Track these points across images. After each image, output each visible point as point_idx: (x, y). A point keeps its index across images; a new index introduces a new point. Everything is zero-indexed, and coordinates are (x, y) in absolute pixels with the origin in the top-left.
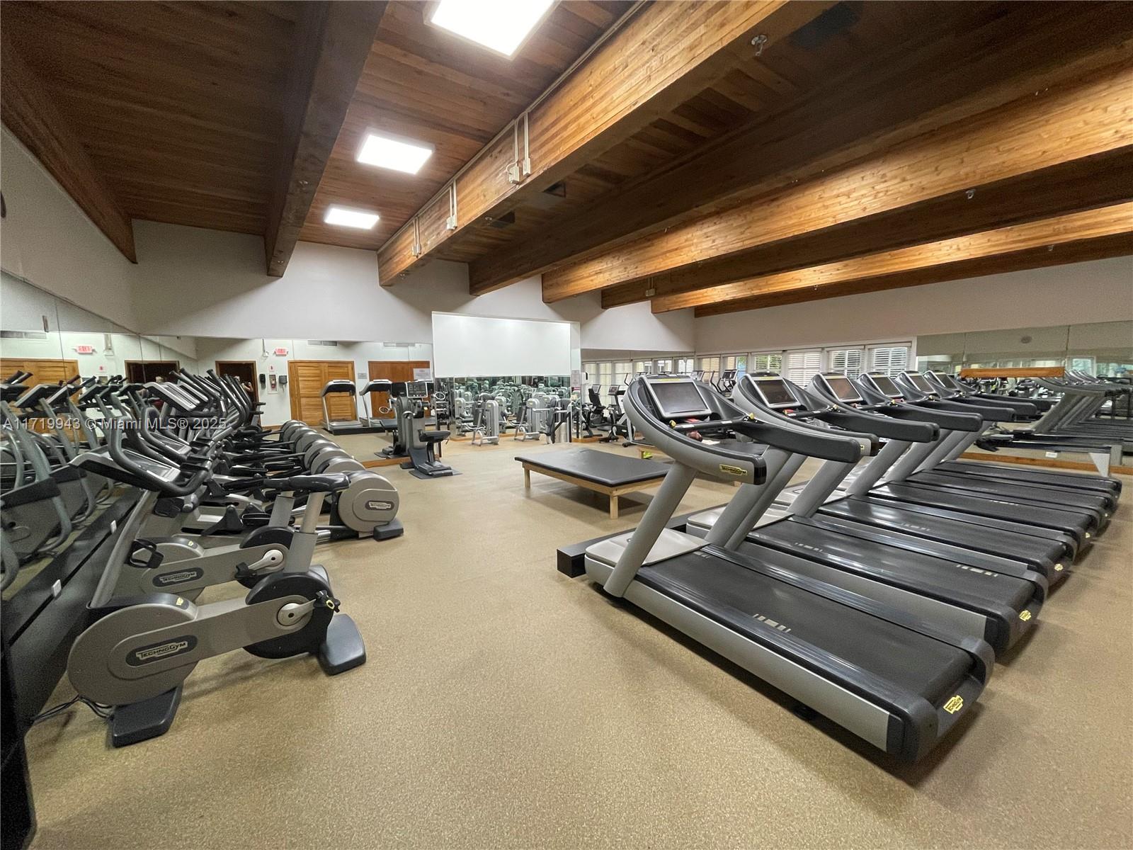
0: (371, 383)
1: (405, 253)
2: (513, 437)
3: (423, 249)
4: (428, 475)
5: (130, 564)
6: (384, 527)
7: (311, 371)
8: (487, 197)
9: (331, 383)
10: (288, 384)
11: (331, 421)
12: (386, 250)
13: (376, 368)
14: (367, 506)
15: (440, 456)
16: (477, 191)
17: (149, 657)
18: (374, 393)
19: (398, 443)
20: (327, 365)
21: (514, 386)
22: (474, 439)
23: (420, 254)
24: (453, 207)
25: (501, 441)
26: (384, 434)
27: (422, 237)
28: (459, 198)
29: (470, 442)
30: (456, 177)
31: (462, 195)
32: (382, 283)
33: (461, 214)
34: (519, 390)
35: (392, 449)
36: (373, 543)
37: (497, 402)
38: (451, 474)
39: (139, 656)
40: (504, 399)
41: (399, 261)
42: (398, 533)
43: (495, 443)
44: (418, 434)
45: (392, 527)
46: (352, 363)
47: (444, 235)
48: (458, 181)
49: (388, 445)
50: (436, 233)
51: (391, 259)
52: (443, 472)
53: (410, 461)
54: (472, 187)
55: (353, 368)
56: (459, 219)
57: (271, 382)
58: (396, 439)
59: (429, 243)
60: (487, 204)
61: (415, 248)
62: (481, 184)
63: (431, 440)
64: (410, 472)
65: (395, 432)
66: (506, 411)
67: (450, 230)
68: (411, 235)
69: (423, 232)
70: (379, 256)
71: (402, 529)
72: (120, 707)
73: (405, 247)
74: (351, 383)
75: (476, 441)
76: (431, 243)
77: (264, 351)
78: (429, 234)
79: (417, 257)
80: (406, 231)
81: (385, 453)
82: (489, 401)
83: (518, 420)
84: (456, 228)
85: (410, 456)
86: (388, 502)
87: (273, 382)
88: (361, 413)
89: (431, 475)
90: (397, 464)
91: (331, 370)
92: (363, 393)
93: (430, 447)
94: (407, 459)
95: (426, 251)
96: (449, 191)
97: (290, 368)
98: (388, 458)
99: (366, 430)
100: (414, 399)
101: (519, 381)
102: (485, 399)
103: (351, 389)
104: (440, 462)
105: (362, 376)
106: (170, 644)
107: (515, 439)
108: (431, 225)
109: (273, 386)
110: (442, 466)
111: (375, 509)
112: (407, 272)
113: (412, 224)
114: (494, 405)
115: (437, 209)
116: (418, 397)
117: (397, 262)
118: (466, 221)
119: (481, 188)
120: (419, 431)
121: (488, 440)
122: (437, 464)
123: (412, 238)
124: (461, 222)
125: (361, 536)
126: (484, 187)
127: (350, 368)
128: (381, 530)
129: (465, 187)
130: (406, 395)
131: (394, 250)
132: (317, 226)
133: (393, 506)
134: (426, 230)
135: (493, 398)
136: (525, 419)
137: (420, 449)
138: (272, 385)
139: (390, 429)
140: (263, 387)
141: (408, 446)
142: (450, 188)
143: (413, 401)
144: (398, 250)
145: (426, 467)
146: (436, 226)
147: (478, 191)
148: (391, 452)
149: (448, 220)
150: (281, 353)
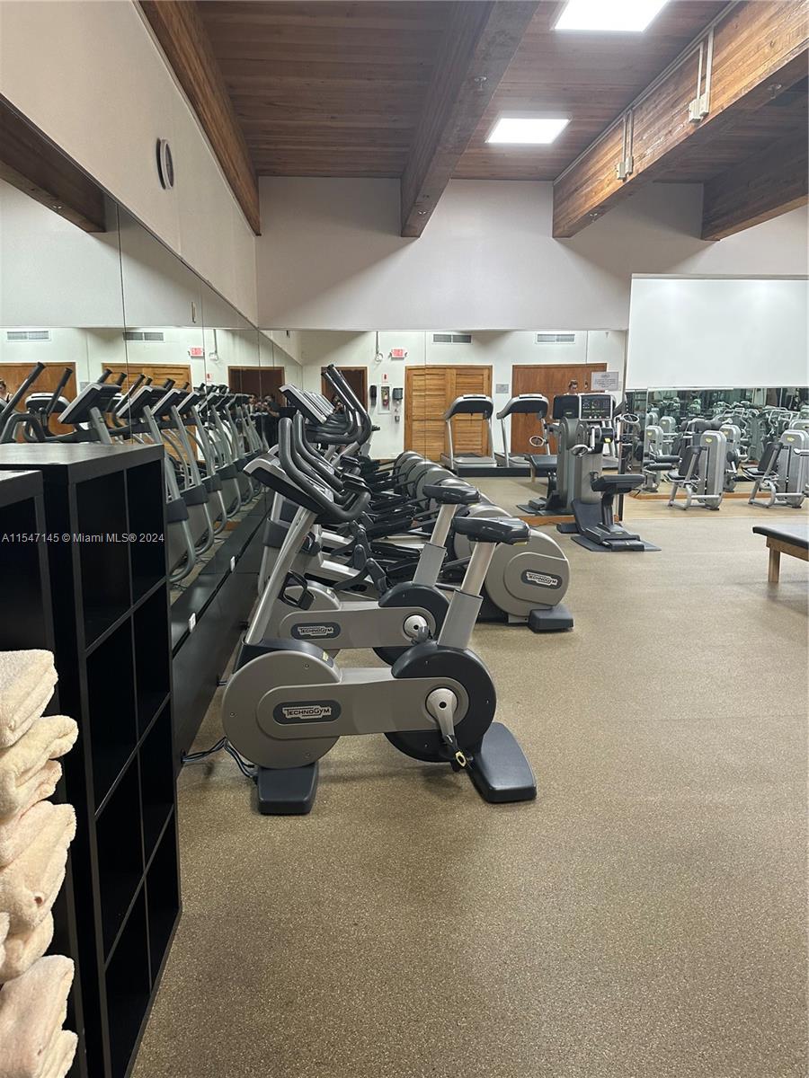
0: (516, 399)
1: (602, 178)
2: (748, 500)
3: (637, 165)
4: (604, 545)
5: (283, 600)
6: (545, 612)
7: (436, 382)
8: (779, 47)
9: (461, 399)
10: (403, 400)
11: (456, 455)
12: (570, 176)
13: (524, 376)
14: (524, 578)
15: (621, 519)
16: (756, 40)
17: (294, 716)
18: (515, 414)
19: (555, 493)
20: (454, 371)
21: (752, 407)
22: (674, 496)
23: (630, 174)
24: (704, 78)
25: (725, 504)
26: (528, 480)
27: (636, 145)
28: (718, 59)
29: (667, 502)
30: (714, 24)
31: (724, 54)
32: (557, 233)
33: (719, 88)
34: (762, 415)
35: (545, 503)
36: (526, 633)
37: (724, 435)
38: (640, 549)
39: (285, 712)
40: (736, 430)
41: (591, 190)
42: (564, 626)
43: (712, 507)
44: (589, 477)
45: (556, 615)
46: (490, 368)
47: (681, 130)
48: (717, 31)
49: (538, 497)
50: (664, 132)
51: (576, 190)
52: (628, 543)
53: (574, 521)
54: (745, 35)
55: (490, 377)
56: (712, 100)
57: (383, 397)
58: (551, 486)
59: (649, 151)
60: (776, 59)
61: (623, 165)
62: (766, 25)
63: (611, 490)
64: (572, 539)
65: (552, 475)
66: (738, 451)
67: (693, 121)
68: (617, 144)
69: (639, 135)
70: (556, 190)
71: (572, 621)
72: (263, 769)
73: (604, 166)
74: (488, 399)
75: (676, 501)
76: (653, 153)
77: (377, 353)
78: (650, 138)
79: (624, 179)
80: (609, 138)
81: (533, 507)
82: (707, 433)
83: (762, 468)
84: (706, 115)
85: (574, 513)
86: (553, 577)
87: (386, 398)
88: (498, 447)
89: (607, 546)
90: (554, 524)
91: (460, 380)
92: (501, 416)
93: (607, 501)
94: (570, 519)
95: (640, 167)
96: (699, 50)
97: (408, 378)
98: (537, 514)
99: (504, 471)
100: (589, 423)
101: (759, 400)
102: (699, 429)
103: (486, 409)
104: (620, 525)
105: (502, 389)
106: (315, 707)
107: (751, 503)
108: (658, 119)
109: (386, 403)
110: (624, 532)
111: (534, 583)
112: (602, 208)
113: (621, 125)
114: (719, 439)
115: (672, 88)
116: (595, 419)
117: (586, 195)
118: (725, 101)
119: (767, 31)
120: (592, 474)
121: (699, 500)
122: (615, 528)
123: (618, 149)
124: (717, 104)
125: (511, 620)
126: (774, 27)
127: (486, 376)
128: (541, 615)
129: (731, 39)
130: (578, 417)
131: (585, 173)
132: (477, 150)
133: (561, 583)
134: (645, 131)
135: (715, 428)
136: (775, 468)
137: (588, 503)
138: (384, 401)
139: (541, 471)
140: (374, 404)
141: (571, 498)
142: (701, 46)
143: (588, 426)
144: (591, 173)
145: (598, 532)
146: (665, 119)
147: (760, 38)
148: (543, 506)
149: (691, 107)
150: (397, 356)
